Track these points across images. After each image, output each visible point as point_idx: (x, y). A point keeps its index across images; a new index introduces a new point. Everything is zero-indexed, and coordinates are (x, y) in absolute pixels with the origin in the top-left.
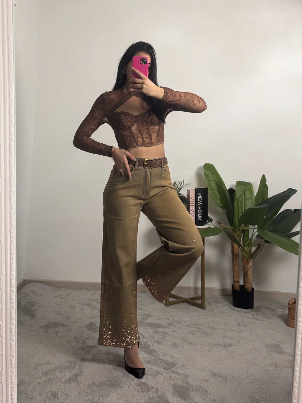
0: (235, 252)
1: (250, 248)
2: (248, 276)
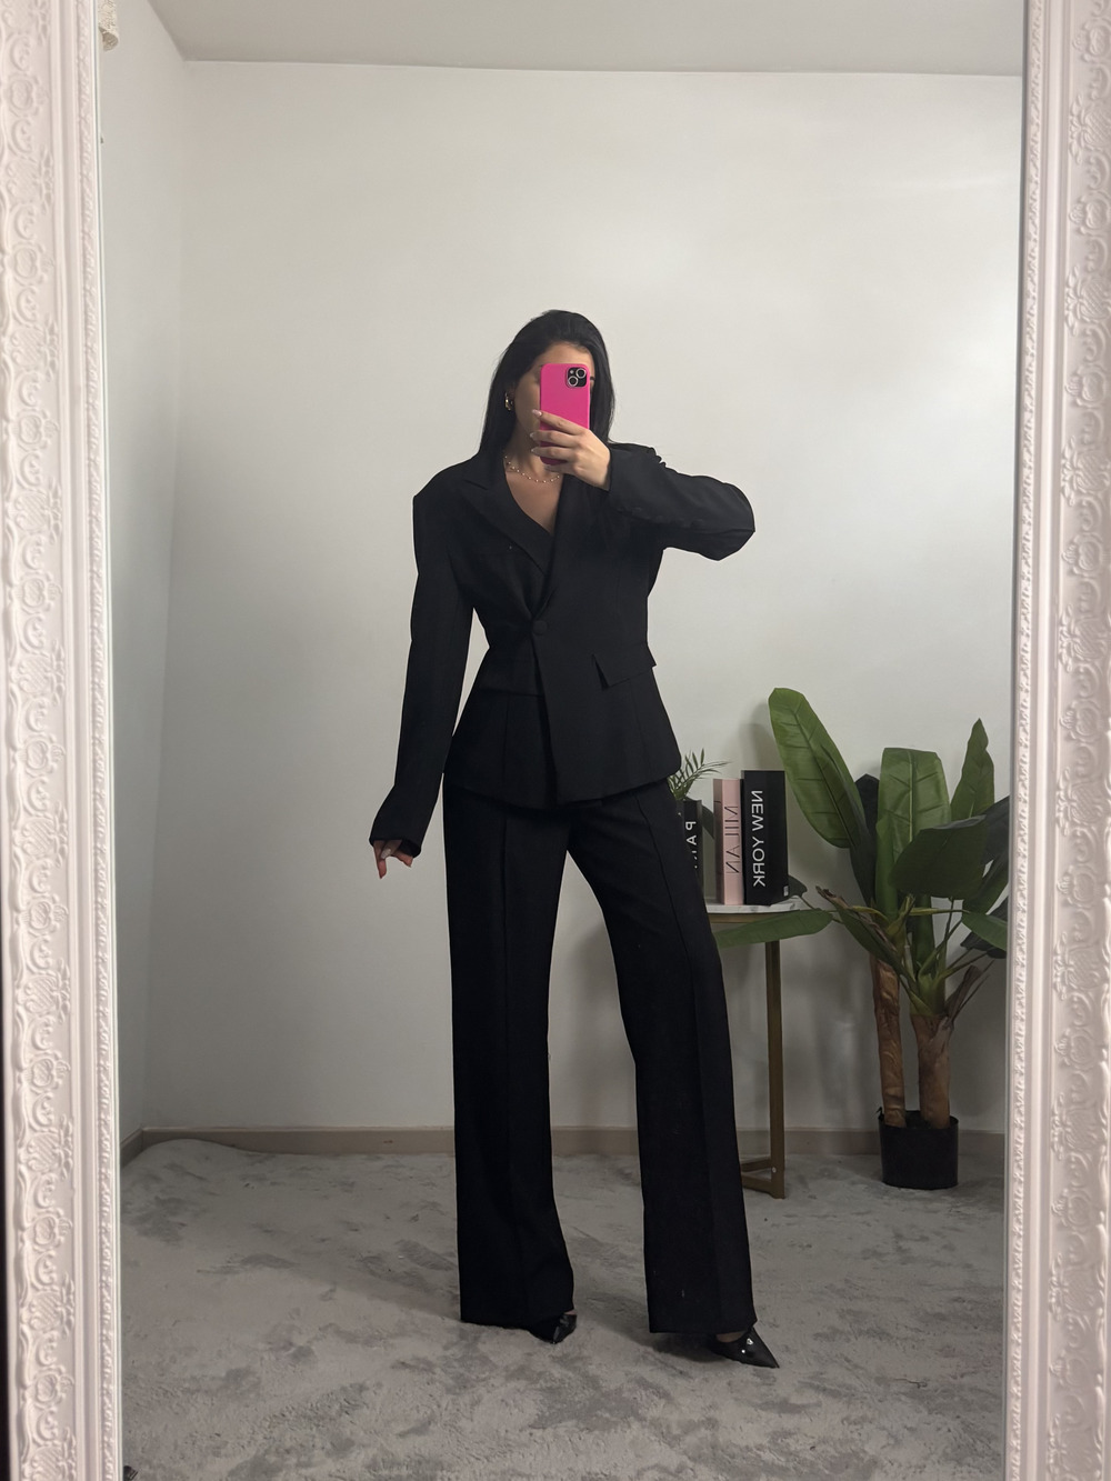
0: (885, 994)
1: (937, 980)
2: (935, 1079)
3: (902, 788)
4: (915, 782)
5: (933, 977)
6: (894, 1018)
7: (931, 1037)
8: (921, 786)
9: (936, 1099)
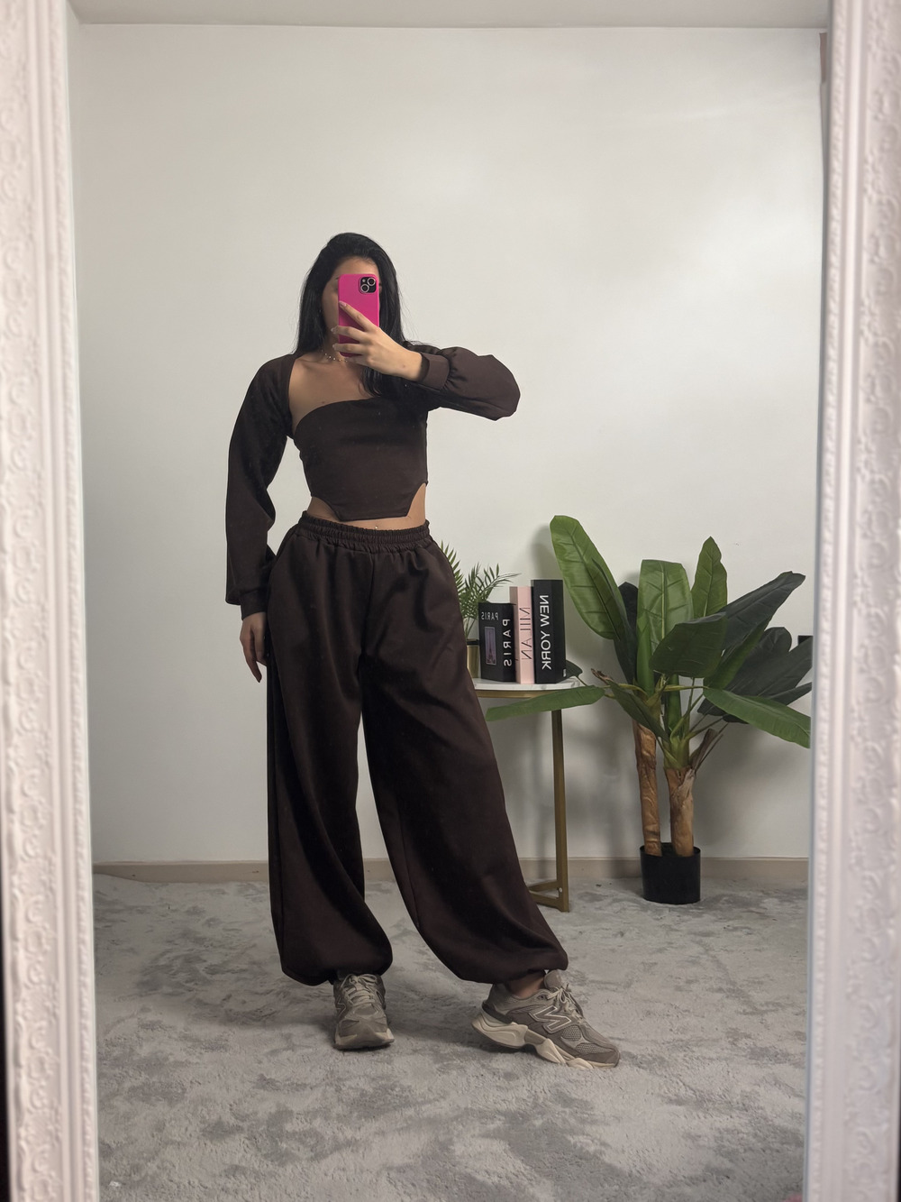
0: (645, 753)
1: (684, 741)
2: (682, 818)
3: (656, 592)
4: (666, 588)
5: (681, 739)
6: (652, 771)
7: (680, 785)
8: (670, 590)
9: (683, 834)
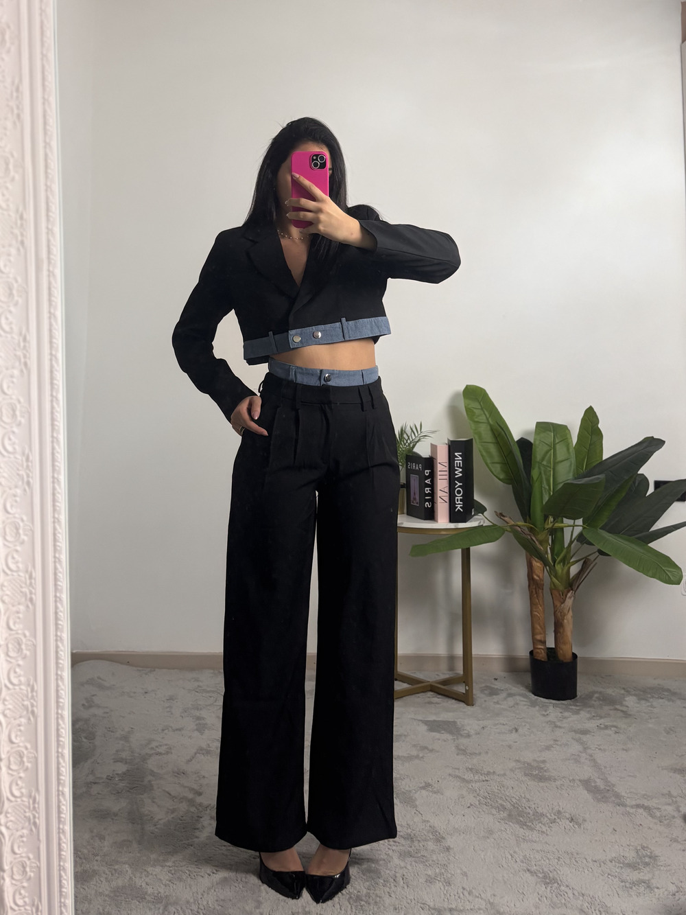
0: (535, 577)
1: (566, 568)
2: (564, 630)
3: (546, 448)
4: (555, 445)
5: (564, 565)
6: (540, 591)
7: (562, 603)
8: (558, 447)
9: (565, 643)
